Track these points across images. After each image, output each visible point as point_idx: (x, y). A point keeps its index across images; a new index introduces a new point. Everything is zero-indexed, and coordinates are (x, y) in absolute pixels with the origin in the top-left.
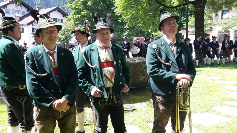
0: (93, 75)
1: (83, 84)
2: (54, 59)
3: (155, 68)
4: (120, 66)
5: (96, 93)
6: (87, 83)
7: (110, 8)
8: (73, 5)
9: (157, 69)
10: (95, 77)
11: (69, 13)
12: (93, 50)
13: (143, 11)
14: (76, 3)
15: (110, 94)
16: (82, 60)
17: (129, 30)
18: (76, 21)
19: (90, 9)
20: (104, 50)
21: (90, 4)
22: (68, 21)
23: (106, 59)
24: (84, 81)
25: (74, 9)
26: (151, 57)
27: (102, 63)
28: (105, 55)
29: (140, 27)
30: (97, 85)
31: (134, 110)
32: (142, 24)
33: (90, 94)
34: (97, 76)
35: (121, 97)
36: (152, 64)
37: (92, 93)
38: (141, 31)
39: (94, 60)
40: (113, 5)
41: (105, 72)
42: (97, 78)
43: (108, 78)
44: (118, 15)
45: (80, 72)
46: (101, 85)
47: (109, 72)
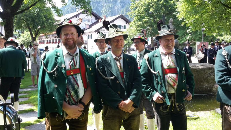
0: (156, 81)
1: (145, 89)
2: (120, 64)
3: (225, 76)
4: (184, 73)
5: (159, 100)
6: (150, 88)
7: (172, 13)
8: (136, 12)
9: (227, 78)
10: (158, 83)
11: (131, 20)
12: (156, 56)
13: (208, 15)
14: (139, 10)
15: (172, 101)
16: (145, 66)
17: (191, 34)
18: (138, 27)
19: (151, 15)
20: (168, 56)
21: (152, 11)
22: (130, 27)
23: (169, 65)
24: (146, 86)
25: (136, 16)
26: (220, 64)
27: (165, 69)
28: (168, 61)
29: (204, 31)
30: (159, 91)
31: (197, 118)
32: (206, 28)
33: (152, 99)
34: (160, 82)
35: (183, 105)
36: (222, 71)
37: (155, 99)
38: (205, 35)
39: (157, 66)
40: (175, 10)
41: (167, 78)
42: (159, 85)
43: (171, 85)
44: (180, 19)
45: (143, 77)
46: (163, 91)
47: (172, 78)
